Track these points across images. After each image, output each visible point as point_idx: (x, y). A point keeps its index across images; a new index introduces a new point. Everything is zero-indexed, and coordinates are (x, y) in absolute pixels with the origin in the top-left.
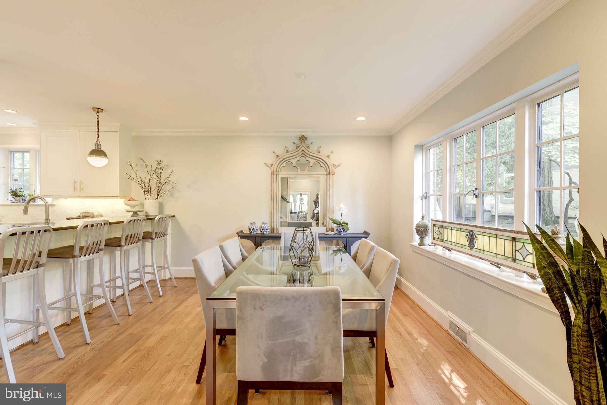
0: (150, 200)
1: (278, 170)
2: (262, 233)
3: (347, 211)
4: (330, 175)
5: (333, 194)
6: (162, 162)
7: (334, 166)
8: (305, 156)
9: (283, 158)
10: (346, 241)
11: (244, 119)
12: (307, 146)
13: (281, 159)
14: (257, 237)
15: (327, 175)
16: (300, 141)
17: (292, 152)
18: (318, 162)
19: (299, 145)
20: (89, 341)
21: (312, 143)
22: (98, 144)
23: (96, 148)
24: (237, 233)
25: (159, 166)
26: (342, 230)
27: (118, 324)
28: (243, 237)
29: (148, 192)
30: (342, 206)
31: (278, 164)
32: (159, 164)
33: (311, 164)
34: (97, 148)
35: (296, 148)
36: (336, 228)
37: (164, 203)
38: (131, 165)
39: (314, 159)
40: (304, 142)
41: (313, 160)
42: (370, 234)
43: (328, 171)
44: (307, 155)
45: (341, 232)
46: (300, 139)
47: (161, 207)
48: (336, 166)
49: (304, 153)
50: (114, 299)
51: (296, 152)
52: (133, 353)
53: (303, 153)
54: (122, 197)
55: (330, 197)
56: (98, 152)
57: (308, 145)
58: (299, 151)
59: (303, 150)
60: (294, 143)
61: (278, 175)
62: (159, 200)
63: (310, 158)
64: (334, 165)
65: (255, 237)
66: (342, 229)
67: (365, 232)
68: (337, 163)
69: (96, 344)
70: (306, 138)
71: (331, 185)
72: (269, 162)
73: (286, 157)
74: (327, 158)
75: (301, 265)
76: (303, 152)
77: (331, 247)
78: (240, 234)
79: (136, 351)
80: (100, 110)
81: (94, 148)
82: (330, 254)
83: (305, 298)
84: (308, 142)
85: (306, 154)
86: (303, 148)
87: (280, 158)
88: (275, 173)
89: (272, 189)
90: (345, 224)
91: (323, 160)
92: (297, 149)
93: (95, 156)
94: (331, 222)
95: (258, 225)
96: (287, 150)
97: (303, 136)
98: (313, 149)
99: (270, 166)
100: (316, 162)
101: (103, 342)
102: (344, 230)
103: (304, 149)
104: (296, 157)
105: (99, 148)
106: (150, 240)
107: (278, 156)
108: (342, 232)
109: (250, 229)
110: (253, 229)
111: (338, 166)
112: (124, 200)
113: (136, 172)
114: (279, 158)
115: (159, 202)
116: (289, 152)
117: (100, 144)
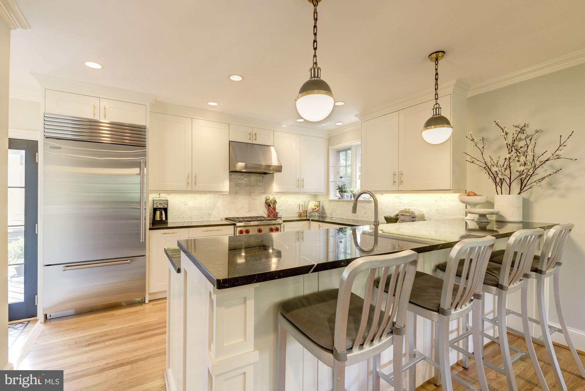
0: (500, 195)
6: (528, 126)
22: (437, 108)
23: (434, 115)
25: (521, 135)
32: (522, 131)
34: (436, 115)
37: (532, 199)
38: (473, 140)
47: (527, 206)
56: (437, 121)
80: (440, 54)
81: (431, 116)
93: (433, 127)
105: (439, 114)
112: (458, 194)
113: (482, 150)
115: (523, 198)
117: (441, 108)
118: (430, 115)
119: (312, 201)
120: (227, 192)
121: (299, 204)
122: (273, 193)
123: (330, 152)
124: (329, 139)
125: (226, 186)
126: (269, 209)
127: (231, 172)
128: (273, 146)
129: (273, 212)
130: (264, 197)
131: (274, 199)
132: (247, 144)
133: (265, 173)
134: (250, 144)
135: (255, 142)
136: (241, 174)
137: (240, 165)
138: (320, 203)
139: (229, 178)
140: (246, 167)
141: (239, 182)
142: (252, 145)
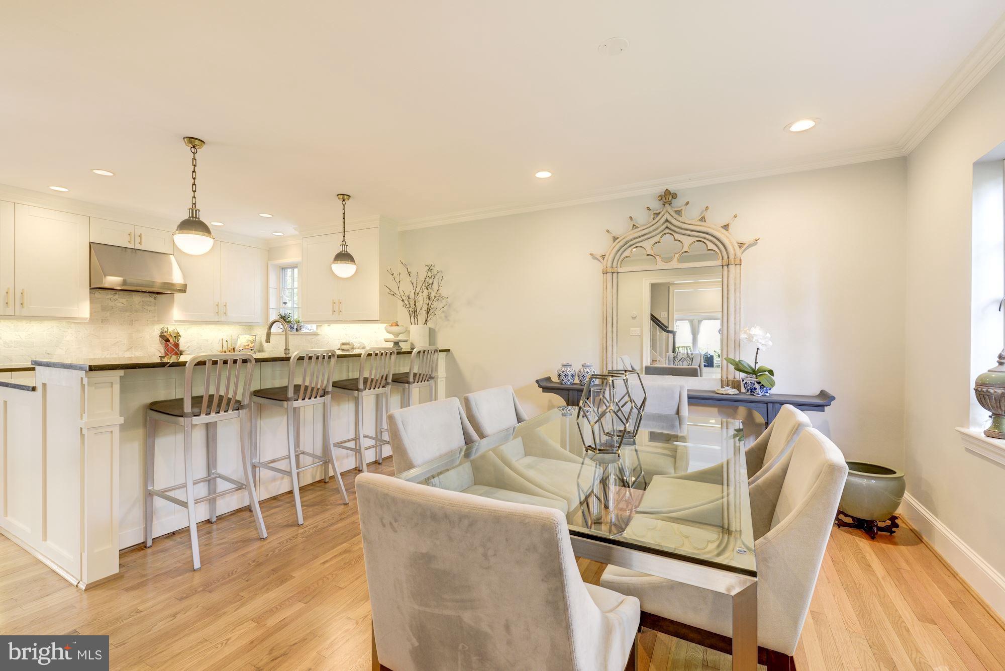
0: (413, 326)
1: (615, 264)
2: (582, 383)
3: (770, 343)
4: (730, 266)
5: (738, 307)
6: (434, 266)
7: (740, 247)
8: (671, 232)
9: (624, 241)
10: (766, 409)
11: (543, 175)
12: (676, 211)
13: (621, 243)
14: (571, 390)
15: (723, 266)
16: (661, 202)
17: (645, 227)
18: (701, 241)
19: (658, 212)
20: (301, 521)
21: (687, 203)
22: (344, 244)
23: (341, 251)
24: (537, 381)
25: (429, 274)
26: (757, 386)
27: (346, 504)
28: (546, 389)
29: (414, 313)
30: (756, 331)
31: (616, 254)
32: (430, 270)
33: (684, 247)
34: (343, 251)
35: (652, 219)
36: (743, 380)
37: (436, 330)
38: (392, 275)
39: (693, 236)
40: (670, 204)
41: (689, 238)
42: (833, 398)
43: (725, 257)
44: (677, 230)
45: (755, 389)
46: (660, 198)
47: (432, 334)
48: (745, 247)
49: (669, 226)
50: (359, 468)
51: (653, 225)
52: (340, 554)
53: (667, 227)
54: (382, 322)
55: (730, 313)
56: (344, 257)
57: (680, 207)
58: (658, 224)
59: (667, 221)
60: (648, 208)
61: (615, 275)
62: (430, 324)
63: (683, 235)
64: (741, 245)
65: (568, 390)
66: (756, 383)
67: (823, 394)
68: (747, 239)
69: (309, 527)
70: (674, 196)
71: (732, 287)
72: (598, 252)
73: (631, 237)
74: (724, 231)
75: (598, 448)
76: (667, 224)
77: (732, 421)
78: (544, 384)
79: (346, 551)
80: (346, 197)
81: (339, 251)
82: (729, 435)
83: (471, 525)
84: (678, 203)
85: (673, 228)
86: (667, 216)
87: (619, 242)
88: (610, 270)
89: (605, 301)
90: (767, 373)
91: (712, 236)
92: (654, 219)
93: (339, 262)
94: (732, 367)
95: (576, 367)
96: (634, 225)
97: (667, 192)
98: (691, 216)
99: (601, 259)
100: (698, 241)
101: (316, 527)
102: (762, 387)
103: (670, 218)
104: (653, 236)
105: (345, 251)
106: (407, 384)
107: (615, 238)
108: (758, 391)
109: (559, 375)
110: (566, 376)
111: (750, 246)
112: (385, 325)
113: (398, 284)
114: (617, 241)
115: (430, 328)
116: (638, 227)
117: (347, 245)
118: (339, 249)
119: (243, 335)
120: (87, 318)
121: (222, 339)
122: (174, 322)
123: (270, 268)
124: (268, 250)
125: (84, 309)
126: (166, 346)
127: (91, 289)
128: (173, 255)
129: (174, 350)
130: (158, 328)
131: (176, 331)
132: (124, 249)
133: (158, 293)
134: (131, 250)
135: (138, 247)
136: (114, 292)
137: (112, 280)
138: (255, 337)
139: (90, 297)
140: (125, 283)
141: (110, 305)
142: (134, 251)
